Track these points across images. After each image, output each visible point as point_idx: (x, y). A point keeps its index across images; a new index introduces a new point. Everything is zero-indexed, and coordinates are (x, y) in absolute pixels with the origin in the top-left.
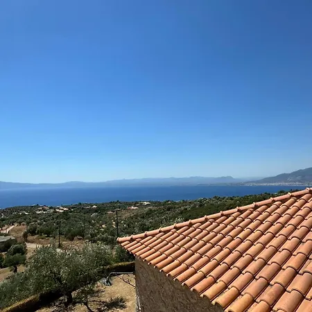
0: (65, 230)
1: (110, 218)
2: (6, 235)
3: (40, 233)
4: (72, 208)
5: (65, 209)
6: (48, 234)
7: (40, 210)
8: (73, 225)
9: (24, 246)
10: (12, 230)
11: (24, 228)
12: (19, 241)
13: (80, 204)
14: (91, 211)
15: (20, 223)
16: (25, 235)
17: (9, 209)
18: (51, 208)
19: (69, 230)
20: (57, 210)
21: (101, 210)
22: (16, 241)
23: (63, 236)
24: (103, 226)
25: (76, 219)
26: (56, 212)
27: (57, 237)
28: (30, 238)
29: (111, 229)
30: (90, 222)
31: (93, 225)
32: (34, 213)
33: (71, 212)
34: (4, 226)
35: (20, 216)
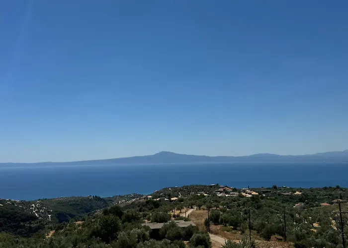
0: (256, 223)
1: (325, 213)
2: (186, 220)
3: (224, 222)
4: (264, 192)
5: (254, 193)
6: (235, 225)
7: (221, 192)
8: (267, 217)
9: (207, 238)
10: (191, 214)
11: (205, 214)
12: (201, 229)
13: (275, 187)
14: (292, 199)
15: (199, 206)
16: (207, 223)
17: (187, 187)
18: (235, 190)
19: (263, 225)
20: (244, 194)
21: (309, 198)
22: (198, 229)
23: (255, 232)
24: (315, 225)
25: (271, 210)
26: (243, 197)
27: (247, 231)
28: (213, 227)
29: (330, 232)
30: (292, 216)
31: (299, 221)
32: (215, 195)
33: (262, 198)
34: (183, 208)
35: (199, 198)
